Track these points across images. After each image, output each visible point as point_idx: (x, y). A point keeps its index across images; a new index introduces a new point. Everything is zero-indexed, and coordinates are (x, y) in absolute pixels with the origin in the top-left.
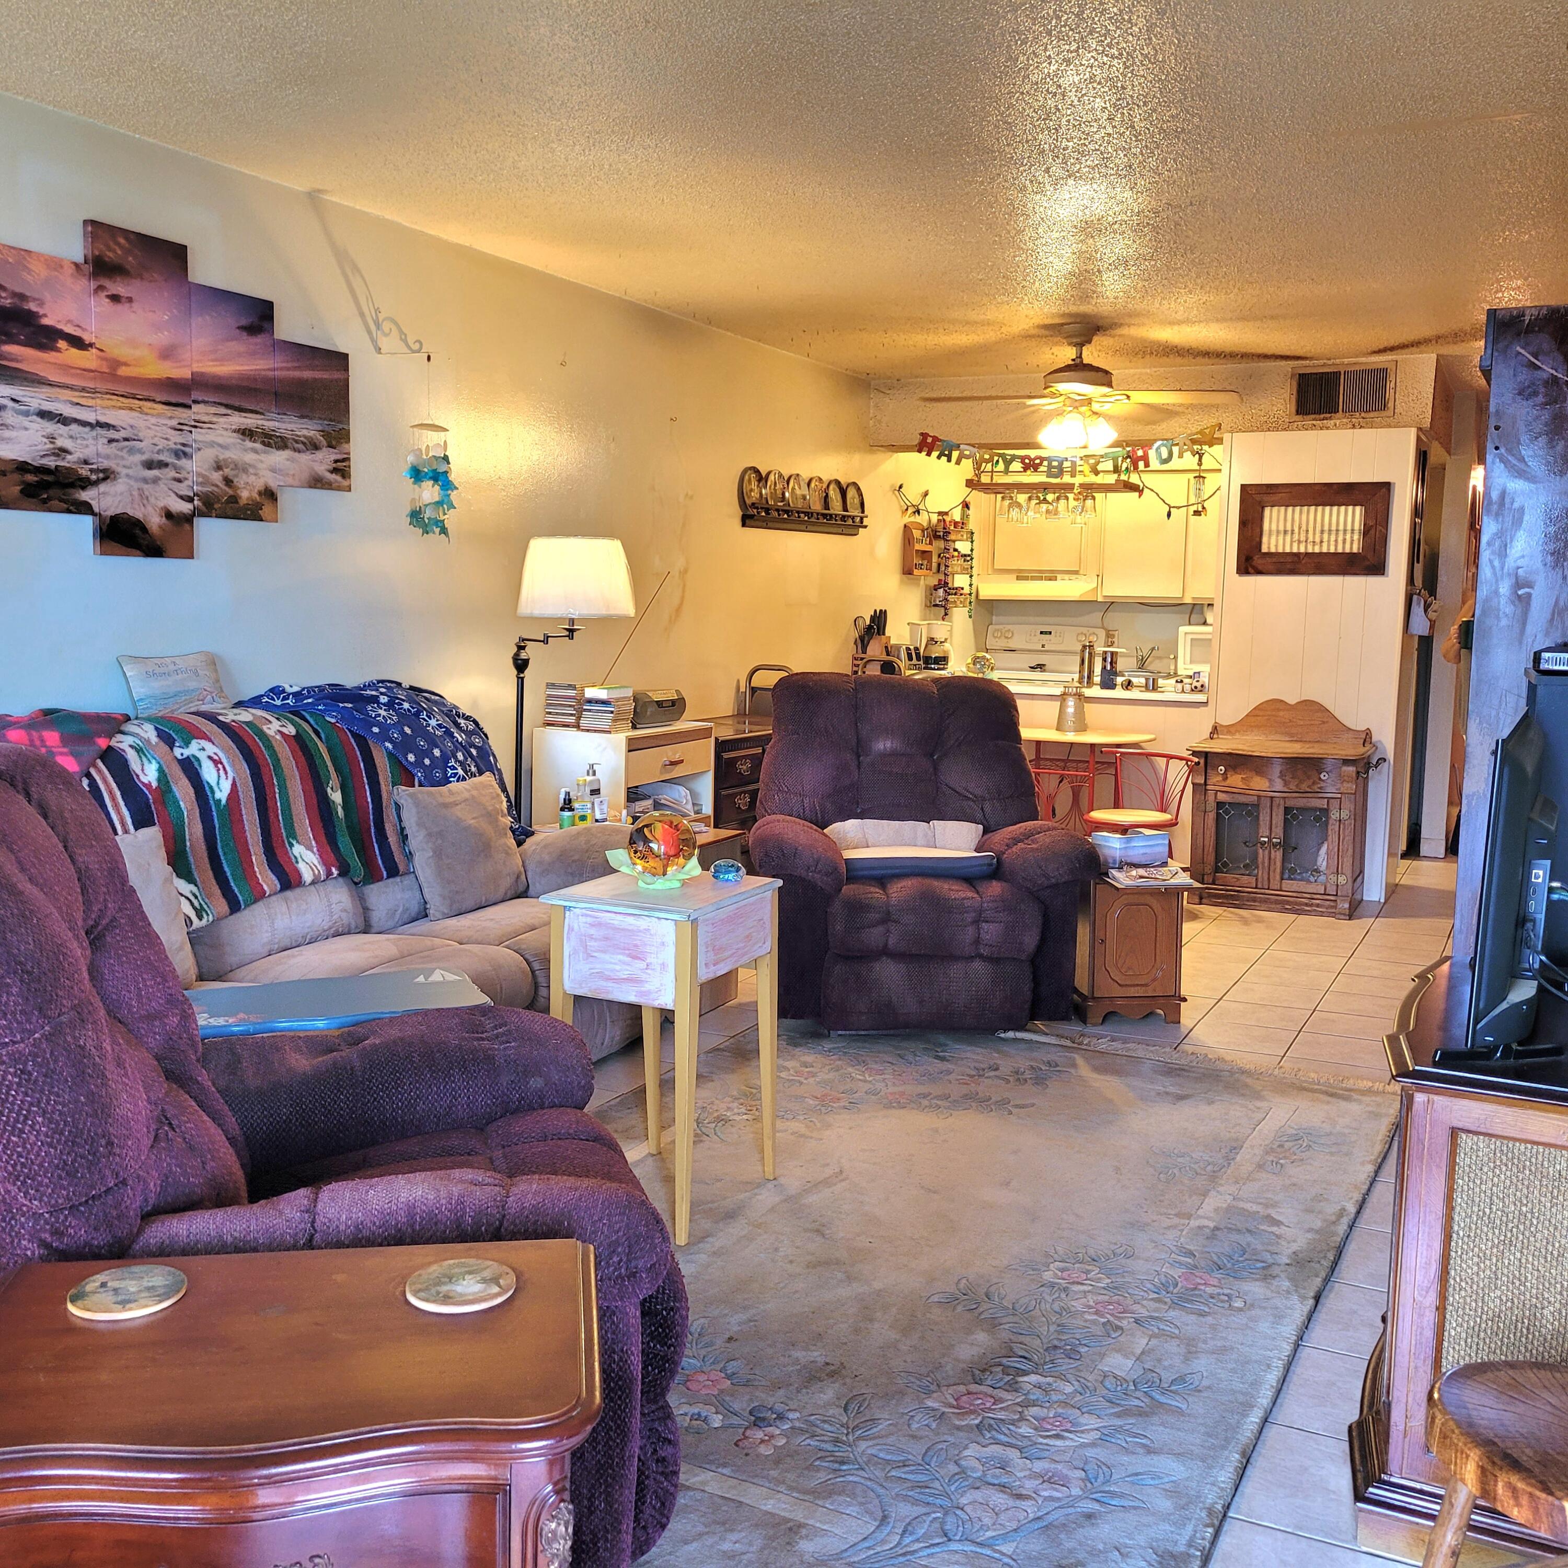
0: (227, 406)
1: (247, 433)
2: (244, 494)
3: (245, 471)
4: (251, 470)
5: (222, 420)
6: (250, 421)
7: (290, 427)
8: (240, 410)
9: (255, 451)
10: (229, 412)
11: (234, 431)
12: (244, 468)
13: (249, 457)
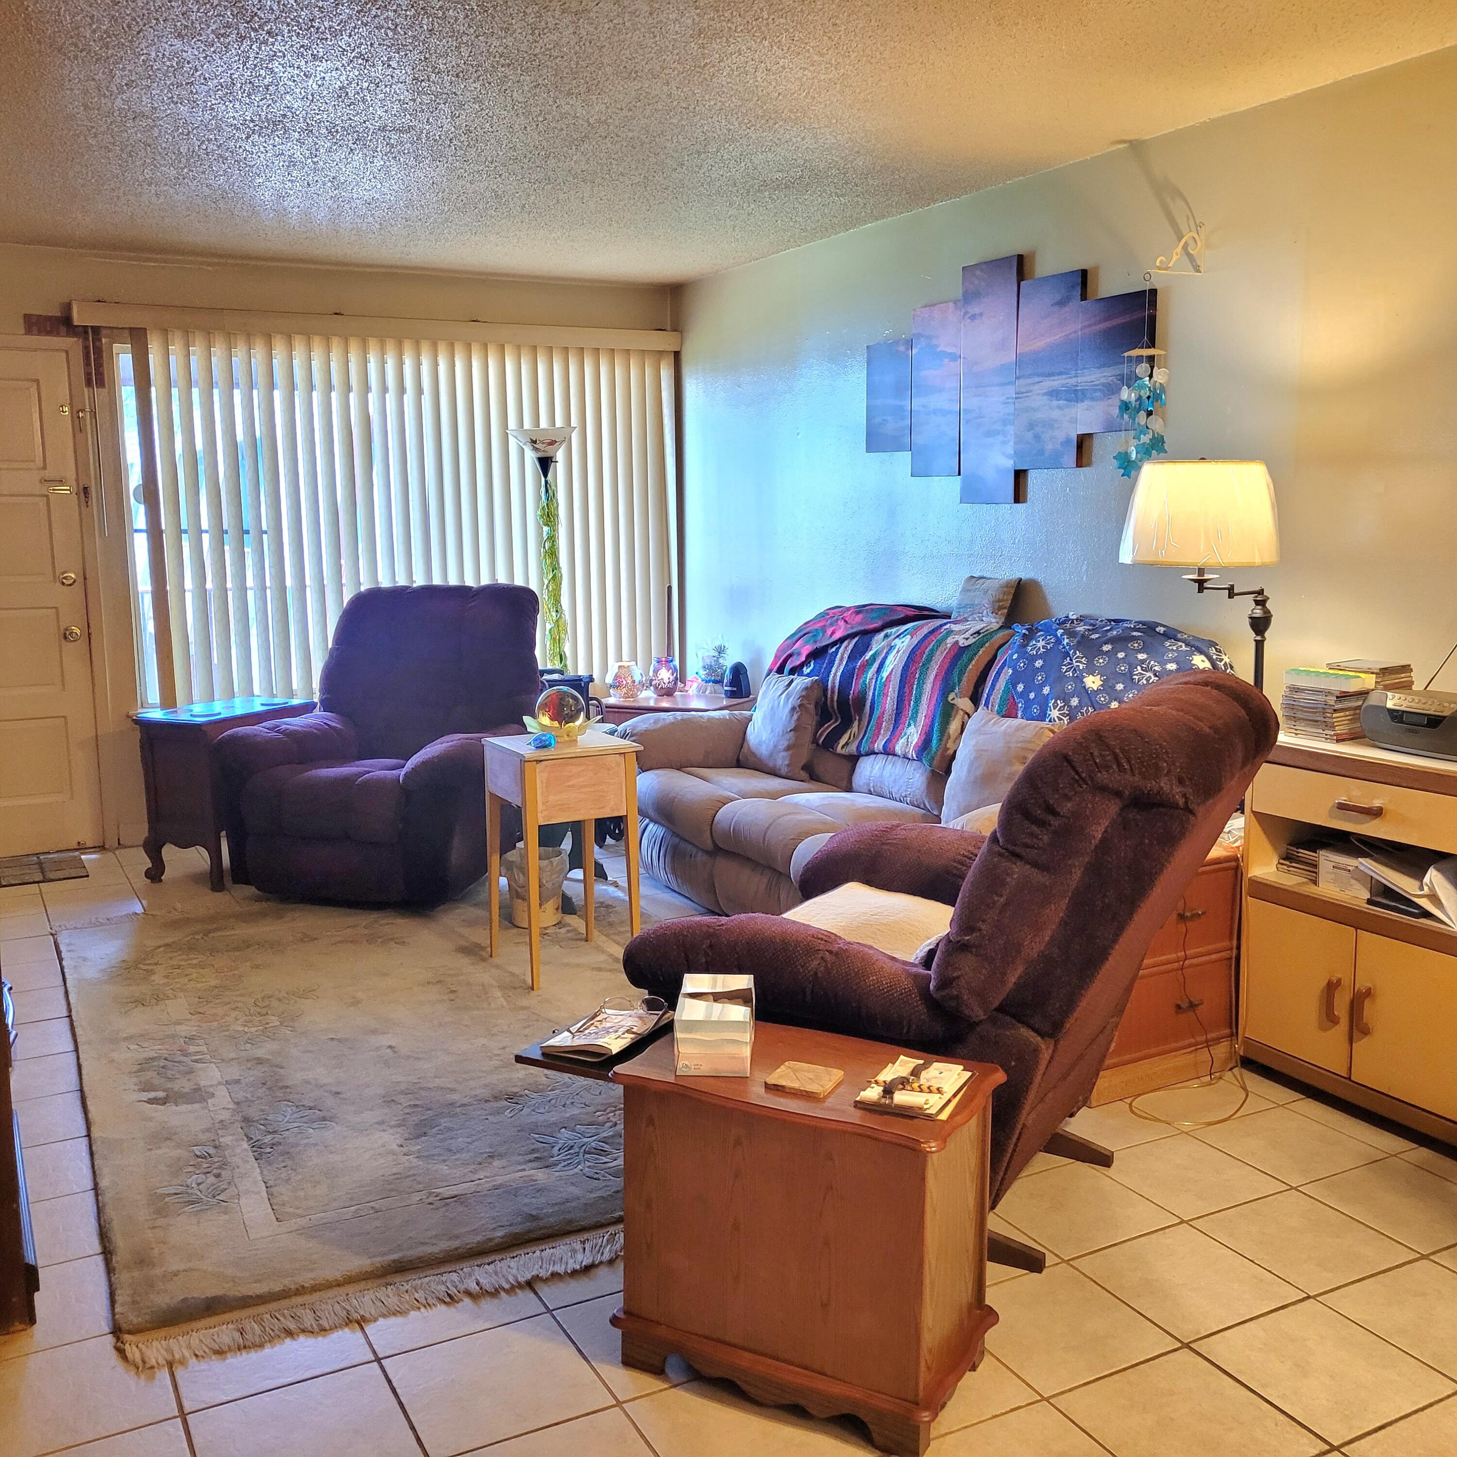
0: (1039, 375)
1: (1053, 394)
2: (1049, 447)
3: (1051, 426)
4: (1056, 425)
5: (1036, 387)
6: (1056, 383)
7: (1088, 379)
8: (1050, 375)
9: (1060, 408)
10: (1041, 379)
11: (1045, 394)
12: (1050, 424)
13: (1056, 414)
